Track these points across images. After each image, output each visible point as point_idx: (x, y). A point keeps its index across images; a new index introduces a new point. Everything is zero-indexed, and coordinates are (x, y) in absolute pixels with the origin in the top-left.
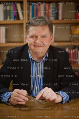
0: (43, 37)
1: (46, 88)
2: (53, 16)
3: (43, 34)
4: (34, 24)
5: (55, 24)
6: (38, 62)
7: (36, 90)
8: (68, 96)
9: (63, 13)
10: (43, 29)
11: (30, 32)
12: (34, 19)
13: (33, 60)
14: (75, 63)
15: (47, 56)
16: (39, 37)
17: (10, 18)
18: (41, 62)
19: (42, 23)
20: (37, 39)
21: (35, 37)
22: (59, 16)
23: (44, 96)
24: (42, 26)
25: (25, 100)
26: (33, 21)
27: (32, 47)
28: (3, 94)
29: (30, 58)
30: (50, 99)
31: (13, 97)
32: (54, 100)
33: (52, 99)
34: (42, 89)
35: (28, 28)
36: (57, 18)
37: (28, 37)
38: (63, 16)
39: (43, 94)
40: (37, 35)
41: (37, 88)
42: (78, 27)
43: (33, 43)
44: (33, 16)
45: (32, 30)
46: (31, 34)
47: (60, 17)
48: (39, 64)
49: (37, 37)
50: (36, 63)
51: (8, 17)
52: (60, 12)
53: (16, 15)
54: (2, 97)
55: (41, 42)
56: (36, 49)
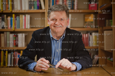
0: (61, 20)
1: (64, 59)
2: (69, 7)
3: (61, 18)
4: (54, 10)
5: (71, 13)
6: (57, 40)
7: (55, 62)
8: (81, 66)
9: (78, 4)
10: (61, 14)
11: (51, 16)
12: (54, 6)
13: (54, 39)
14: (88, 46)
15: (64, 36)
16: (58, 20)
17: (34, 8)
18: (60, 40)
19: (60, 9)
20: (57, 22)
21: (55, 20)
22: (74, 7)
23: (62, 65)
24: (60, 11)
25: (47, 67)
26: (53, 8)
27: (53, 27)
28: (30, 64)
29: (51, 37)
30: (67, 67)
31: (38, 64)
32: (70, 68)
33: (68, 67)
34: (60, 60)
35: (50, 13)
36: (73, 8)
37: (49, 20)
38: (77, 6)
39: (61, 64)
40: (57, 18)
41: (56, 61)
42: (90, 16)
43: (53, 24)
44: (53, 5)
45: (53, 15)
46: (52, 17)
47: (76, 8)
48: (58, 42)
49: (56, 20)
50: (56, 41)
51: (33, 7)
52: (76, 3)
53: (39, 6)
54: (29, 66)
55: (60, 24)
56: (56, 29)
